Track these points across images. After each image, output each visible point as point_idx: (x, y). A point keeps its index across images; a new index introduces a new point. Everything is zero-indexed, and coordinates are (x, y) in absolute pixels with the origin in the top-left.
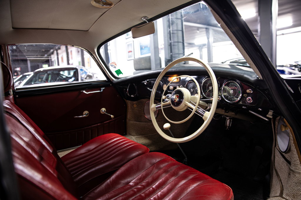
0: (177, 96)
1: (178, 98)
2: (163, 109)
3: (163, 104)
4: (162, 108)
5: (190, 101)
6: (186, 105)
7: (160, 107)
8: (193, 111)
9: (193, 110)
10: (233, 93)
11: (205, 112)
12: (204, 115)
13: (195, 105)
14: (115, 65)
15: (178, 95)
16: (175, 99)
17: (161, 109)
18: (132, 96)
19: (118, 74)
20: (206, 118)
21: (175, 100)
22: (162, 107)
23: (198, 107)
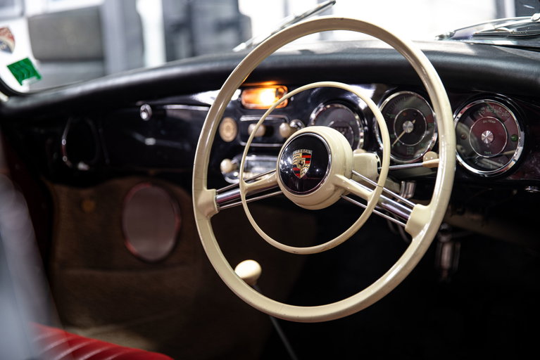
0: (304, 154)
1: (307, 160)
2: (248, 204)
3: (250, 188)
4: (244, 202)
5: (352, 173)
6: (337, 187)
7: (238, 198)
8: (367, 207)
9: (365, 202)
10: (491, 140)
11: (412, 208)
12: (410, 217)
13: (373, 187)
14: (10, 42)
15: (310, 152)
16: (299, 167)
17: (241, 206)
18: (82, 166)
19: (20, 78)
20: (419, 227)
21: (298, 172)
22: (243, 197)
23: (384, 193)
